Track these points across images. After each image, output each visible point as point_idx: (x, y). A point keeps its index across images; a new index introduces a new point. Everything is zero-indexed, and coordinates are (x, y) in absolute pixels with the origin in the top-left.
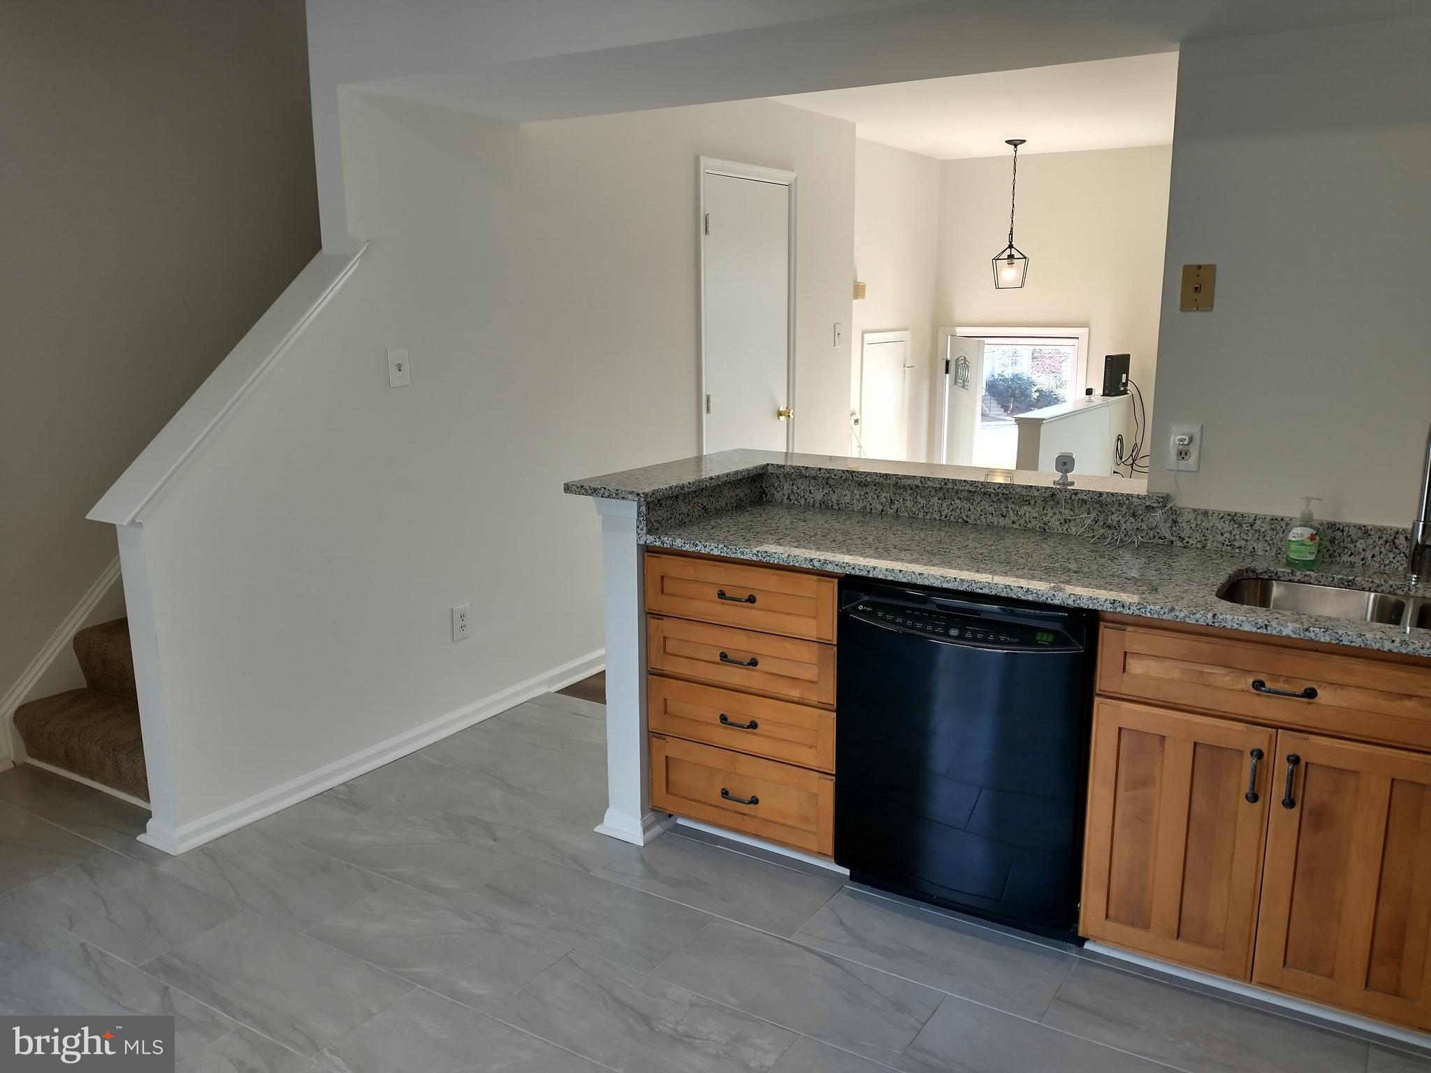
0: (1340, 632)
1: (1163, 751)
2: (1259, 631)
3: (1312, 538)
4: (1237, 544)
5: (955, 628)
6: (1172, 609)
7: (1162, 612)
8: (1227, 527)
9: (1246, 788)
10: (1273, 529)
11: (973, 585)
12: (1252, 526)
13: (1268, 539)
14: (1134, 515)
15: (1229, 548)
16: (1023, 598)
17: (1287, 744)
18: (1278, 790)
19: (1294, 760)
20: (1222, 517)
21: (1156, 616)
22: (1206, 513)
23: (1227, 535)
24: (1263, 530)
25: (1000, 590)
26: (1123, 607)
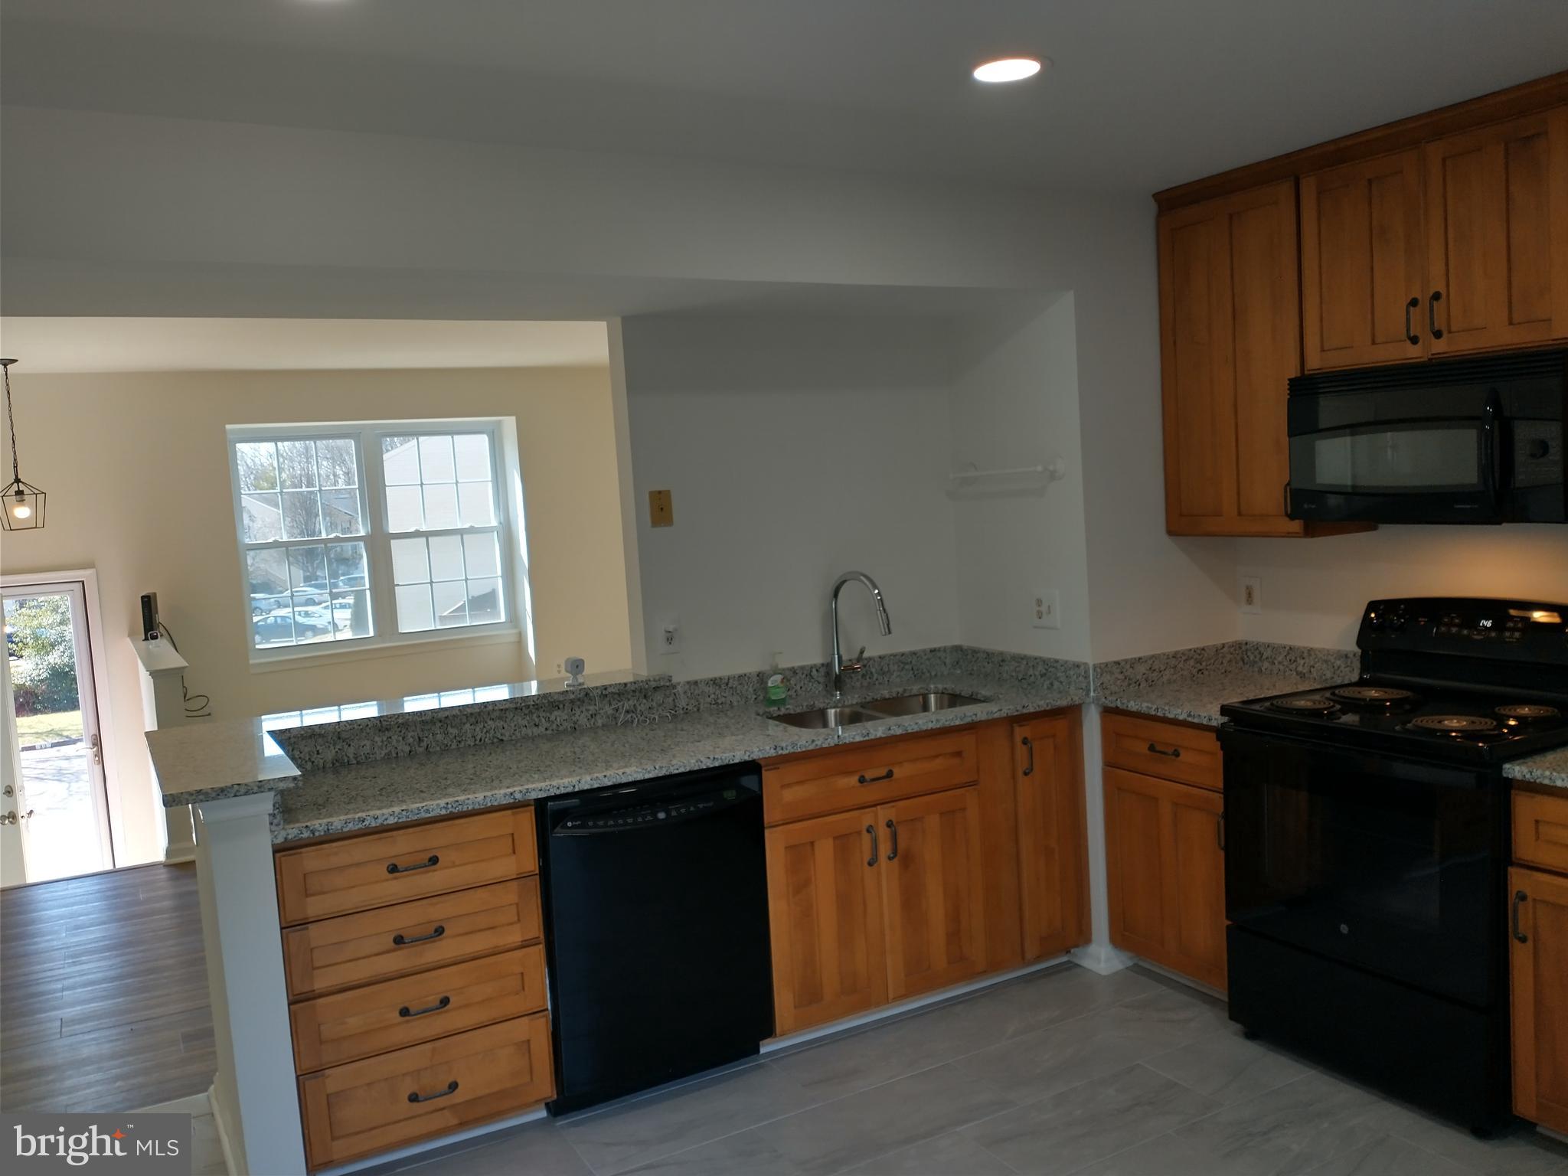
0: (906, 725)
1: (814, 854)
2: (865, 739)
3: (782, 681)
4: (719, 701)
5: (660, 811)
6: (813, 741)
7: (807, 744)
8: (711, 689)
9: (867, 857)
10: (740, 684)
11: (672, 768)
12: (727, 684)
13: (738, 692)
14: (645, 697)
15: (715, 706)
16: (712, 766)
17: (884, 814)
18: (885, 849)
19: (889, 824)
20: (707, 683)
21: (804, 750)
22: (696, 683)
23: (712, 696)
24: (734, 686)
25: (693, 765)
26: (782, 749)
